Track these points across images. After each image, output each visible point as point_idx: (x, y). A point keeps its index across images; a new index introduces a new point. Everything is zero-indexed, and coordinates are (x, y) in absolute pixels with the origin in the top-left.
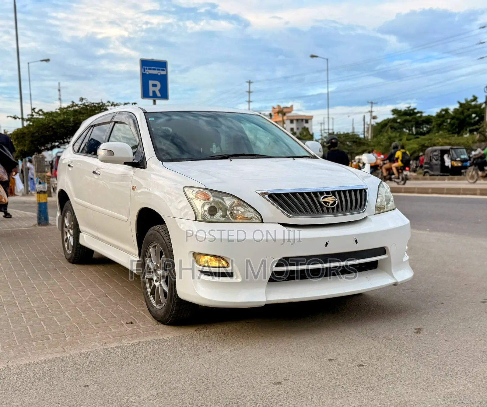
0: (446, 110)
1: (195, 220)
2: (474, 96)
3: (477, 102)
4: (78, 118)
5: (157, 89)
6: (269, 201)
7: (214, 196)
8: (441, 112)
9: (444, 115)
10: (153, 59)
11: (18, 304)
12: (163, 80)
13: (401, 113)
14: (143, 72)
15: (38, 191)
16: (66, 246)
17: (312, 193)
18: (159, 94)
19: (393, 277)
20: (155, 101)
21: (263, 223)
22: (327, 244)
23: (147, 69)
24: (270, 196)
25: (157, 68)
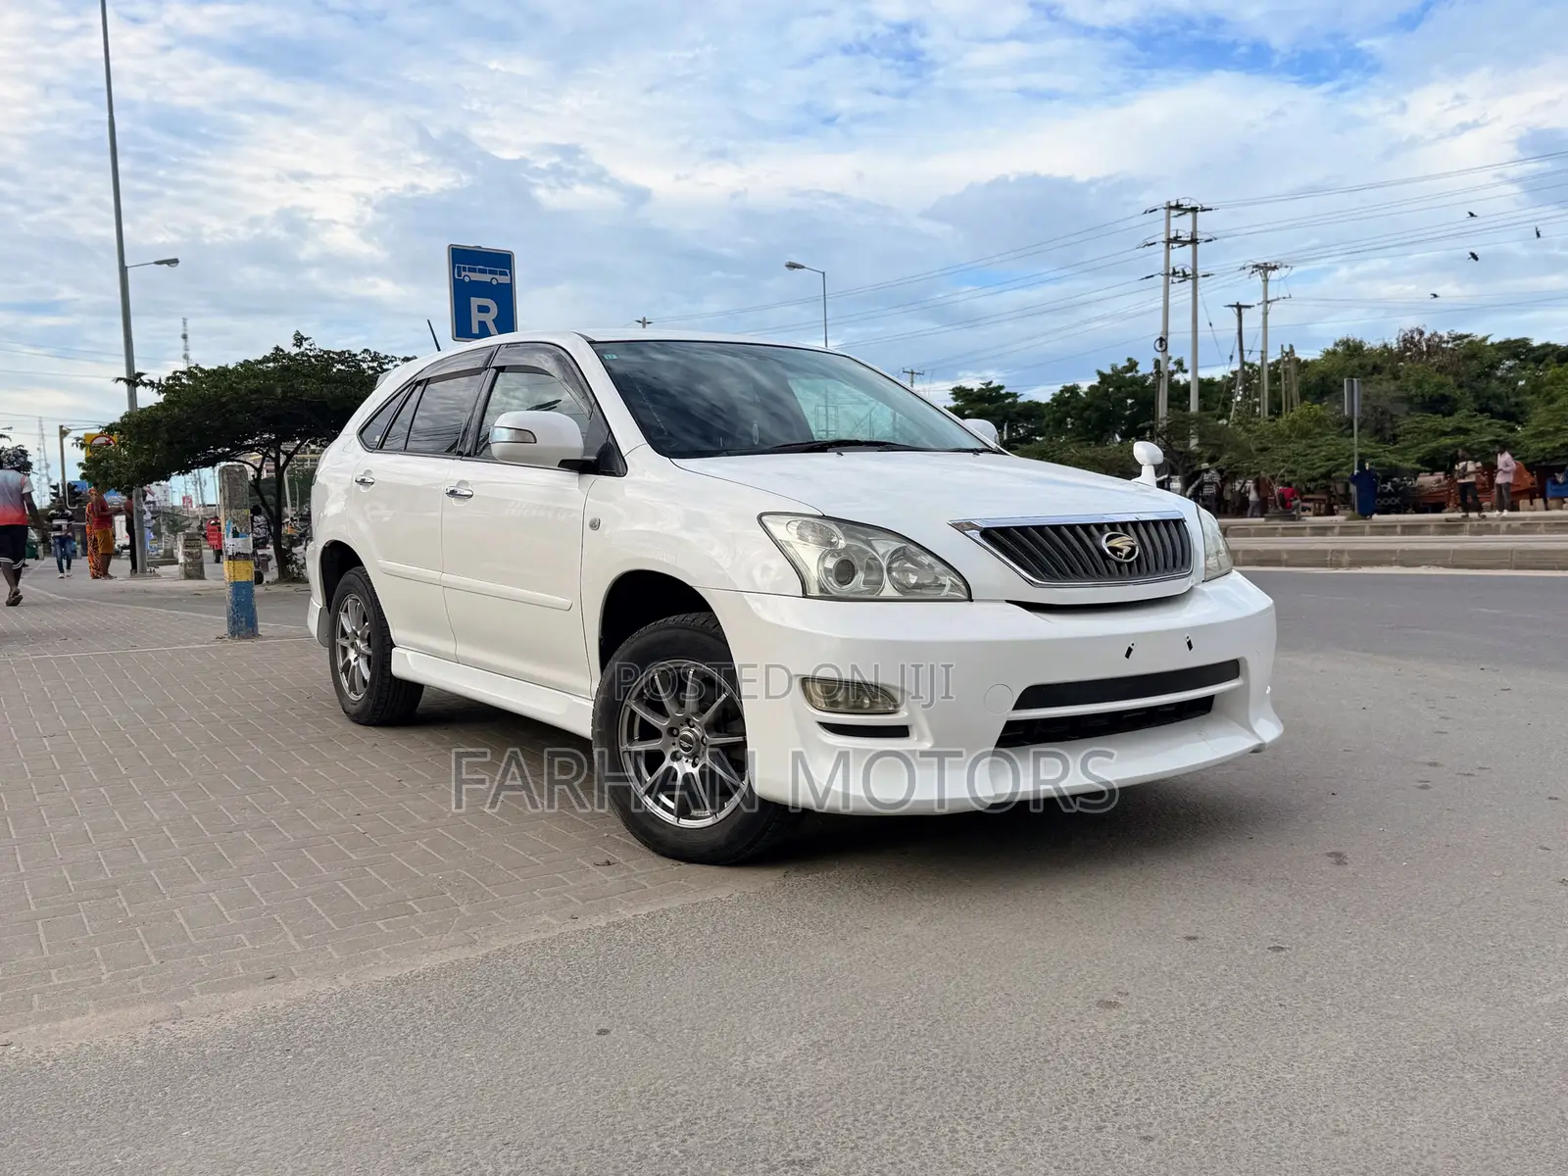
0: (1073, 390)
1: (801, 595)
2: (1129, 360)
3: (1137, 372)
4: (292, 386)
5: (489, 317)
6: (984, 547)
7: (847, 535)
8: (1062, 392)
9: (1068, 399)
11: (278, 826)
12: (505, 295)
13: (973, 397)
14: (456, 277)
15: (230, 553)
16: (346, 684)
17: (1092, 527)
18: (493, 330)
19: (1254, 732)
21: (972, 601)
22: (1130, 650)
23: (464, 269)
24: (987, 534)
25: (488, 269)
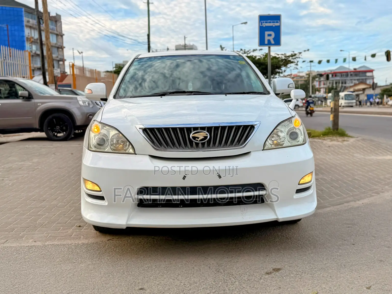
1: (88, 149)
5: (271, 38)
10: (270, 14)
12: (277, 31)
14: (261, 25)
18: (273, 42)
19: (276, 213)
20: (269, 47)
21: (136, 154)
23: (264, 22)
24: (145, 130)
25: (272, 21)
